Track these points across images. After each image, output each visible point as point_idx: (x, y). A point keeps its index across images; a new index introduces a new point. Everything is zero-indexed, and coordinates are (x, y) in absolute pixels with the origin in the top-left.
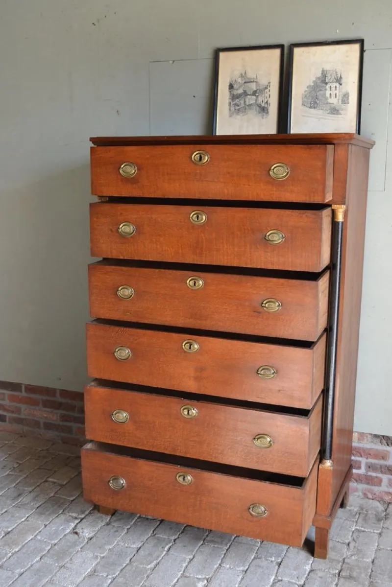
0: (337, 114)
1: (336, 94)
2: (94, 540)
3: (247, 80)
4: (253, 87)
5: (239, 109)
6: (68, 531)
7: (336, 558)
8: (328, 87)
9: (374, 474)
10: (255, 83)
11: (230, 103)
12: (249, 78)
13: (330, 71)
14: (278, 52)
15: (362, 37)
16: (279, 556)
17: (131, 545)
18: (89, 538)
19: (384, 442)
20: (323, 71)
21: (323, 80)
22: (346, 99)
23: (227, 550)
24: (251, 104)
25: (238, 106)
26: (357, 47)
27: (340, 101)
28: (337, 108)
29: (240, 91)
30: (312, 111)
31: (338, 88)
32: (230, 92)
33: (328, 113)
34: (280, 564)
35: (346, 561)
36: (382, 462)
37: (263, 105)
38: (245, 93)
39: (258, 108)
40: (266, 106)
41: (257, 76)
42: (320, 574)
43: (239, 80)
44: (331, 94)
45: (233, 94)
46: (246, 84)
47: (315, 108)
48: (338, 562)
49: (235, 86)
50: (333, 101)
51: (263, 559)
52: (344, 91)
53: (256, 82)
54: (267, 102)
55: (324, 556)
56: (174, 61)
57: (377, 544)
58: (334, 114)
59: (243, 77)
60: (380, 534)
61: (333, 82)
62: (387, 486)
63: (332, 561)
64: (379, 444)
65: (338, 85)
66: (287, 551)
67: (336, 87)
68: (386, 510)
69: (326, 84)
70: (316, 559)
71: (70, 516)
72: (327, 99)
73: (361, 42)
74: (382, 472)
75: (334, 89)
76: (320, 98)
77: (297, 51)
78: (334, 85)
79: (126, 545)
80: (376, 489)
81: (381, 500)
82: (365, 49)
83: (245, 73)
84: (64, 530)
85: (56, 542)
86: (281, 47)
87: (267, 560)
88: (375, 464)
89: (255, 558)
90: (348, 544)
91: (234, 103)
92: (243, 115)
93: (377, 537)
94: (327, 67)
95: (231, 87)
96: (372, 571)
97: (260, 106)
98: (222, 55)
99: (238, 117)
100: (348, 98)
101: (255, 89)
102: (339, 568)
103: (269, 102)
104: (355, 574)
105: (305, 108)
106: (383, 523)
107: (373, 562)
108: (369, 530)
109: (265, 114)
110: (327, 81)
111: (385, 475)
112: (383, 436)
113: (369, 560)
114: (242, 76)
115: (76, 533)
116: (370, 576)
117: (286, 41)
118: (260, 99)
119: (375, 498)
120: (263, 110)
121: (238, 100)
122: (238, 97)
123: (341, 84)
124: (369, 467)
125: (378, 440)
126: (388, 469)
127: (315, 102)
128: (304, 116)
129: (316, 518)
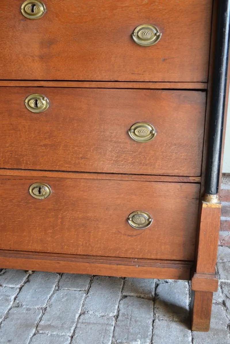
7: (220, 327)
16: (146, 335)
23: (72, 337)
48: (225, 335)
55: (206, 328)
63: (217, 332)
66: (153, 326)
70: (195, 332)
90: (224, 304)
119: (224, 244)
129: (197, 277)
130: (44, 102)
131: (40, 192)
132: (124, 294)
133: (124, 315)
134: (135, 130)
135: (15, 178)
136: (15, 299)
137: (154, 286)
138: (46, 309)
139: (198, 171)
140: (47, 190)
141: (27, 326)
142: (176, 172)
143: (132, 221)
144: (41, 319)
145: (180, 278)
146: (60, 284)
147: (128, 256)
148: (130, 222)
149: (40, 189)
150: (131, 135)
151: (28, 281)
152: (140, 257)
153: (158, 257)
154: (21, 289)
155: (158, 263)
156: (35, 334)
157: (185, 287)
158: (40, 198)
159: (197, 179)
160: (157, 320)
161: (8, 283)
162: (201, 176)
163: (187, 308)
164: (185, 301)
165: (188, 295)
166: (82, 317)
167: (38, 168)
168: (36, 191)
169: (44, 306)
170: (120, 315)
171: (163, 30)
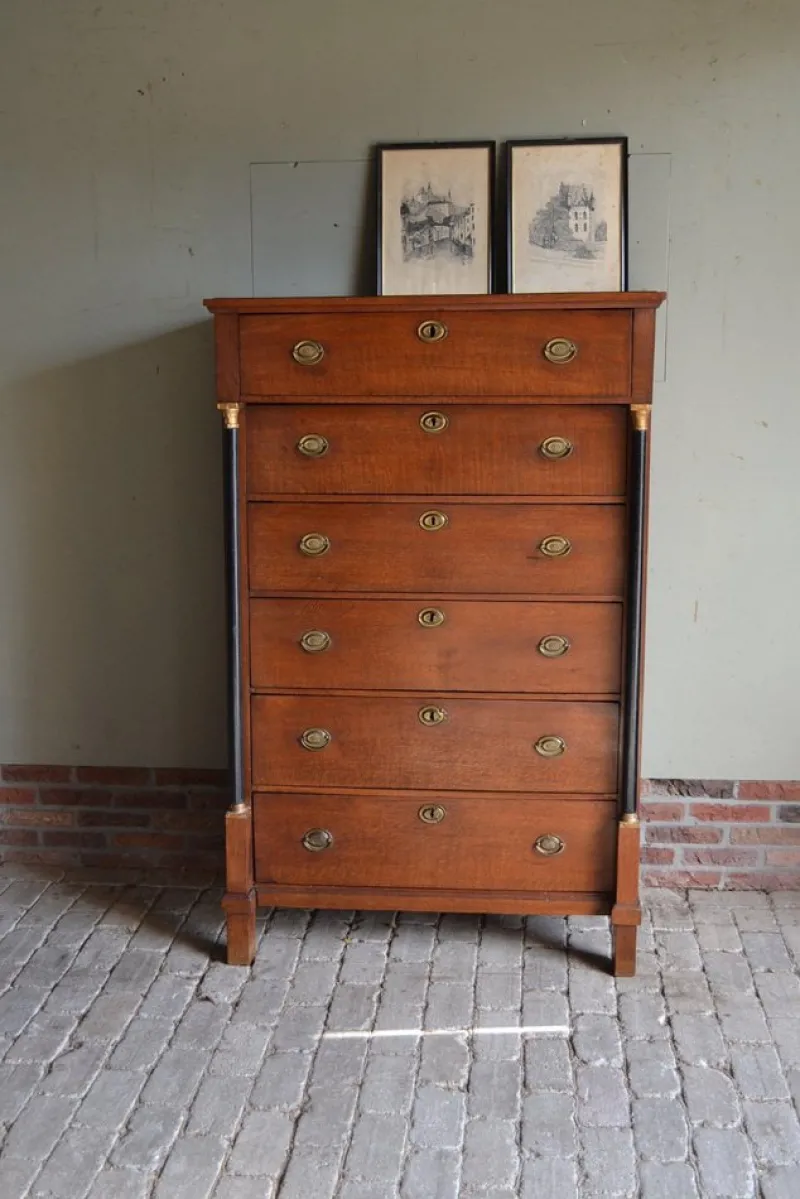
0: (588, 258)
1: (585, 225)
2: (243, 1005)
3: (431, 200)
4: (445, 210)
5: (420, 249)
6: (189, 999)
7: (646, 973)
8: (571, 213)
9: (660, 845)
10: (446, 205)
11: (404, 240)
12: (436, 197)
13: (573, 187)
14: (484, 153)
15: (626, 134)
16: (561, 982)
17: (312, 1002)
18: (232, 1004)
19: (674, 789)
20: (562, 186)
21: (563, 201)
22: (602, 233)
23: (475, 987)
24: (443, 240)
25: (419, 242)
26: (616, 149)
27: (593, 237)
28: (589, 248)
29: (422, 217)
30: (548, 252)
31: (588, 216)
32: (404, 219)
33: (575, 256)
34: (568, 993)
35: (664, 974)
36: (674, 824)
37: (462, 241)
38: (431, 222)
39: (454, 247)
40: (468, 243)
41: (449, 194)
42: (636, 997)
43: (419, 199)
44: (577, 225)
45: (410, 223)
46: (430, 206)
47: (551, 247)
48: (654, 979)
49: (412, 209)
50: (581, 235)
51: (538, 991)
52: (598, 221)
53: (449, 203)
54: (469, 237)
55: (630, 972)
56: (296, 164)
57: (697, 947)
58: (584, 257)
59: (426, 194)
60: (695, 932)
61: (579, 205)
62: (682, 862)
63: (644, 977)
64: (667, 793)
65: (587, 210)
67: (585, 213)
68: (687, 899)
69: (569, 208)
70: (618, 978)
71: (176, 976)
72: (570, 232)
73: (623, 141)
74: (673, 840)
75: (582, 216)
76: (560, 230)
77: (517, 153)
78: (581, 210)
79: (303, 1004)
80: (665, 869)
81: (674, 886)
82: (629, 152)
83: (429, 187)
84: (181, 998)
85: (179, 1016)
86: (491, 145)
87: (543, 991)
88: (662, 828)
89: (523, 991)
90: (656, 952)
91: (411, 237)
92: (429, 259)
93: (692, 937)
94: (570, 181)
95: (405, 210)
96: (709, 982)
97: (457, 243)
98: (386, 155)
99: (420, 261)
100: (605, 231)
101: (447, 215)
102: (659, 985)
103: (472, 237)
104: (686, 989)
105: (534, 247)
106: (693, 918)
107: (704, 970)
108: (676, 929)
109: (466, 257)
110: (569, 203)
111: (678, 845)
112: (672, 781)
113: (697, 969)
114: (423, 191)
115: (207, 999)
116: (709, 988)
117: (499, 136)
118: (457, 233)
119: (664, 883)
120: (464, 250)
121: (418, 233)
122: (419, 227)
123: (593, 209)
124: (653, 835)
125: (663, 788)
126: (684, 835)
127: (552, 238)
128: (533, 261)
129: (617, 909)
130: (441, 714)
131: (432, 815)
132: (528, 945)
133: (531, 965)
134: (543, 743)
135: (403, 799)
136: (388, 954)
137: (565, 936)
138: (432, 963)
139: (614, 788)
140: (440, 811)
141: (418, 979)
142: (588, 789)
143: (541, 846)
144: (431, 971)
145: (599, 912)
146: (440, 938)
147: (536, 888)
148: (539, 848)
149: (433, 811)
150: (539, 749)
151: (395, 935)
152: (550, 889)
153: (573, 889)
154: (390, 944)
155: (572, 896)
156: (429, 985)
157: (607, 936)
158: (432, 822)
159: (614, 796)
160: (572, 969)
161: (369, 938)
162: (617, 793)
163: (609, 956)
164: (607, 951)
165: (610, 945)
166: (480, 969)
167: (430, 787)
168: (428, 815)
169: (430, 959)
170: (526, 964)
171: (571, 642)
